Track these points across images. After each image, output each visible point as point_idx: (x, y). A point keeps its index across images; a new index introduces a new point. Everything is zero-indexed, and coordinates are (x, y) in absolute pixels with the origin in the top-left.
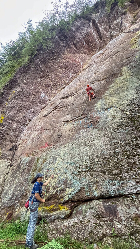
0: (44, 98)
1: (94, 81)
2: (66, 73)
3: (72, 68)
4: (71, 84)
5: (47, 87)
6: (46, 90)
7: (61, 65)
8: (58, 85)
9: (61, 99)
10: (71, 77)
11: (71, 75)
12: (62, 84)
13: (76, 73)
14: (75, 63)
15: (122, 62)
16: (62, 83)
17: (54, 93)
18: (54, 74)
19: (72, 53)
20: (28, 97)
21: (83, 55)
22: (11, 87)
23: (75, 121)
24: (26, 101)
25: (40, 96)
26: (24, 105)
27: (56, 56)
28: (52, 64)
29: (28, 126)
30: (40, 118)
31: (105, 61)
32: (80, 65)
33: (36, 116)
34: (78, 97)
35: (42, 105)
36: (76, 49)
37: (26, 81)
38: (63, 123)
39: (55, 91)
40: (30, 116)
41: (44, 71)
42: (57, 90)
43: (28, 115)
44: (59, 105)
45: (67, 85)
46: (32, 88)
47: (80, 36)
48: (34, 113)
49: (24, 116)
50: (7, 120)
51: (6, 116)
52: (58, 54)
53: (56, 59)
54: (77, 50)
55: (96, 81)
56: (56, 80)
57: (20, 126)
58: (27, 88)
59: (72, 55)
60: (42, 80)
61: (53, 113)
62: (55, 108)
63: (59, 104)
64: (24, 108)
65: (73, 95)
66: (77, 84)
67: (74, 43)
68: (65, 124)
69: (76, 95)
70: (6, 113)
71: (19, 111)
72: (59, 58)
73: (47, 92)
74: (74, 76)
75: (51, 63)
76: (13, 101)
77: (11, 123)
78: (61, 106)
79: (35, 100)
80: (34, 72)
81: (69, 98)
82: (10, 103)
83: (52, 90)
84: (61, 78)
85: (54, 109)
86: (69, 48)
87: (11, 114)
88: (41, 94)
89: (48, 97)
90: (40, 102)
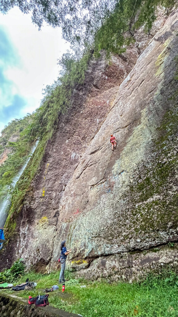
0: (75, 157)
1: (119, 128)
2: (92, 121)
3: (97, 113)
4: (100, 131)
5: (76, 144)
6: (76, 148)
7: (86, 115)
8: (86, 137)
9: (90, 154)
10: (99, 123)
11: (98, 121)
12: (91, 135)
13: (103, 116)
14: (99, 106)
15: (145, 99)
16: (90, 133)
17: (84, 148)
18: (80, 128)
19: (94, 96)
20: (60, 164)
21: (107, 91)
22: (45, 162)
23: (98, 184)
24: (59, 168)
25: (70, 158)
26: (59, 173)
27: (78, 108)
28: (77, 119)
29: (65, 190)
30: (73, 181)
31: (131, 94)
32: (106, 105)
33: (70, 179)
34: (105, 151)
35: (74, 165)
36: (97, 90)
37: (56, 149)
38: (90, 187)
39: (85, 145)
40: (65, 181)
41: (70, 131)
42: (87, 142)
43: (63, 181)
44: (89, 163)
45: (96, 134)
46: (62, 153)
47: (99, 73)
48: (68, 177)
49: (60, 184)
50: (48, 192)
51: (46, 189)
52: (79, 106)
53: (79, 112)
54: (99, 90)
55: (120, 128)
56: (83, 133)
57: (58, 193)
58: (58, 156)
59: (94, 98)
60: (70, 140)
61: (85, 173)
62: (86, 167)
63: (89, 161)
64: (58, 176)
65: (101, 148)
66: (105, 131)
67: (94, 85)
68: (91, 188)
69: (103, 148)
70: (46, 187)
71: (55, 180)
72: (82, 109)
73: (77, 150)
74: (102, 121)
75: (75, 118)
76: (48, 173)
77: (51, 193)
78: (91, 164)
79: (67, 164)
80: (61, 137)
81: (98, 152)
82: (47, 176)
83: (82, 145)
84: (88, 129)
85: (85, 169)
86: (90, 93)
87: (49, 186)
88: (71, 155)
89: (79, 154)
90: (72, 164)
